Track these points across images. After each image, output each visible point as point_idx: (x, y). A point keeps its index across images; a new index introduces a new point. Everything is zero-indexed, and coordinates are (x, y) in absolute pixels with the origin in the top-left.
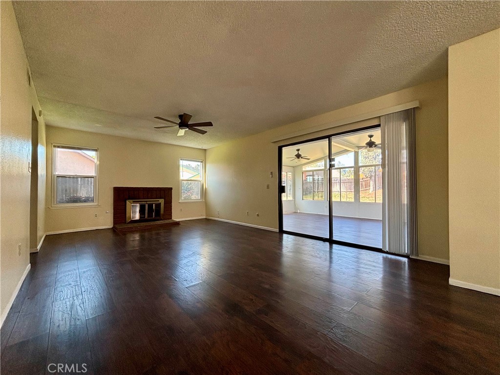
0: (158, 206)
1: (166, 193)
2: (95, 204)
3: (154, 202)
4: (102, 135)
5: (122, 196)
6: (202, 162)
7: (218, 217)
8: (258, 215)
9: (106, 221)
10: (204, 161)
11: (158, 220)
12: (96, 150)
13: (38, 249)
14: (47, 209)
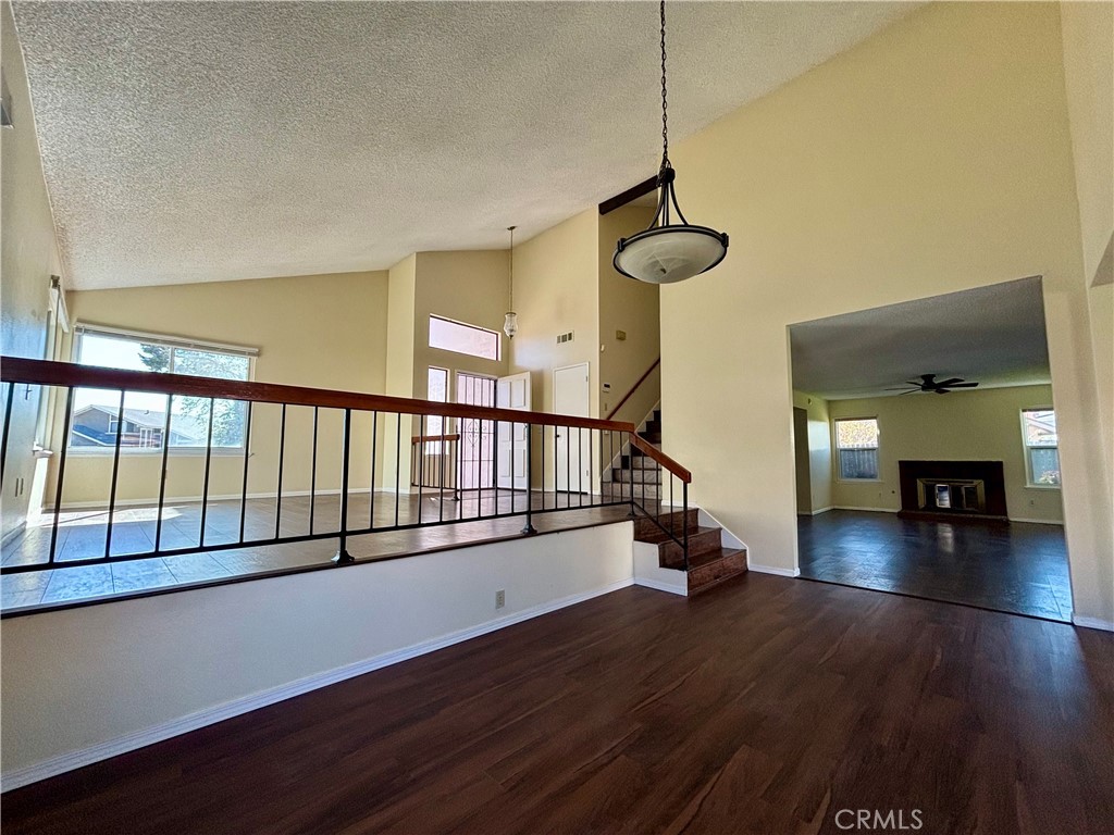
0: (972, 492)
2: (880, 481)
3: (965, 486)
5: (911, 472)
9: (894, 505)
12: (876, 418)
13: (813, 513)
14: (833, 482)
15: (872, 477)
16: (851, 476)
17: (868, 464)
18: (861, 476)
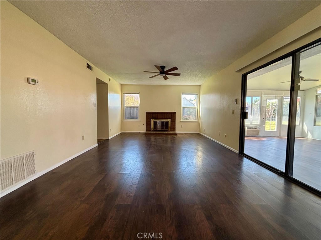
0: (167, 123)
1: (172, 115)
2: (139, 120)
3: (165, 120)
4: (140, 85)
5: (150, 116)
6: (197, 94)
7: (204, 134)
8: (226, 136)
9: (143, 130)
10: (198, 94)
11: (167, 131)
12: (139, 94)
13: (110, 138)
14: (122, 121)
15: (137, 118)
16: (128, 118)
17: (136, 112)
18: (133, 118)
